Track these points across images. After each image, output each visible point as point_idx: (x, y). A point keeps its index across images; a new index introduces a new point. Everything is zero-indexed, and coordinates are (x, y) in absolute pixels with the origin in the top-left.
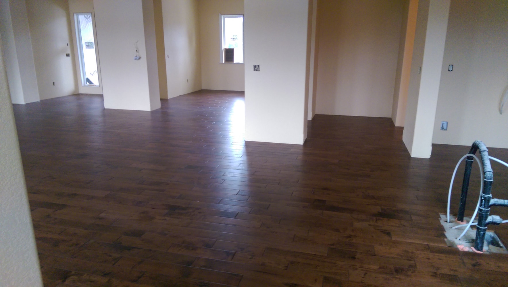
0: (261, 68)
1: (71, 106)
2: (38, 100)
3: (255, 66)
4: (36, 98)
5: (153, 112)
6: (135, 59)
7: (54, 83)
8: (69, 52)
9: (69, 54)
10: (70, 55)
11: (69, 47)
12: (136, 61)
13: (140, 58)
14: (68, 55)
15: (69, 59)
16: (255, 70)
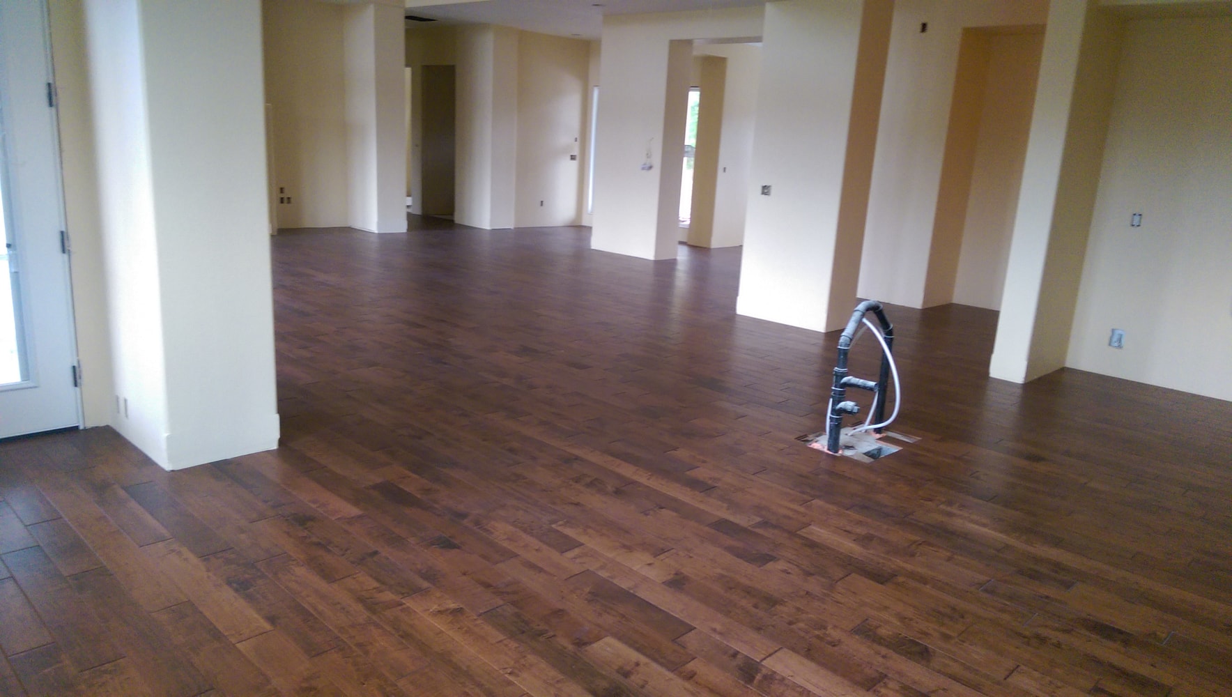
0: (773, 191)
1: (563, 245)
2: (512, 227)
3: (764, 187)
4: (508, 223)
5: (656, 262)
6: (643, 169)
7: (542, 202)
8: (576, 152)
9: (575, 156)
10: (578, 158)
11: (577, 143)
12: (644, 171)
13: (650, 168)
14: (573, 158)
15: (575, 164)
16: (763, 193)
